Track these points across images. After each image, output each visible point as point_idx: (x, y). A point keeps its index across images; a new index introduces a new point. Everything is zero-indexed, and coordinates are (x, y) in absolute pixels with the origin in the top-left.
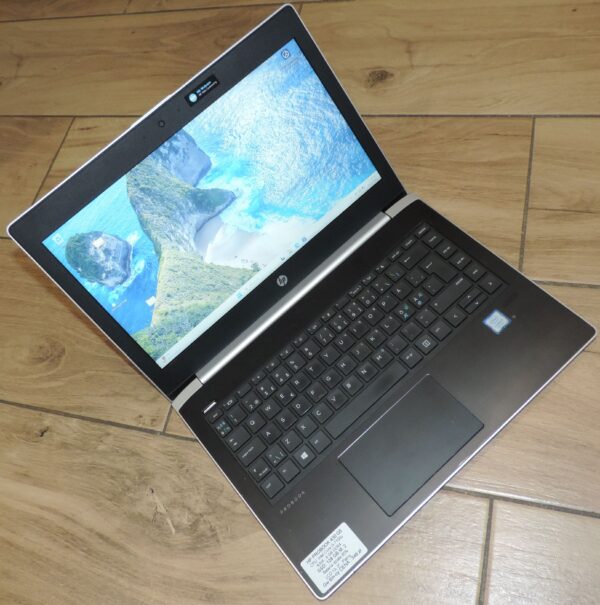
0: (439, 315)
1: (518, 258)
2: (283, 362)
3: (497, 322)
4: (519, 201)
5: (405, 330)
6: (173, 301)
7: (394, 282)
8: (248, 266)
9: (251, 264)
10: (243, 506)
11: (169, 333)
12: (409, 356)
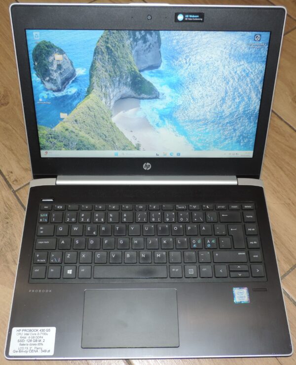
0: (213, 263)
1: (288, 269)
2: (106, 211)
3: (241, 295)
5: (187, 254)
6: (76, 125)
7: (206, 221)
8: (134, 143)
9: (137, 143)
10: (15, 268)
11: (60, 141)
12: (175, 270)
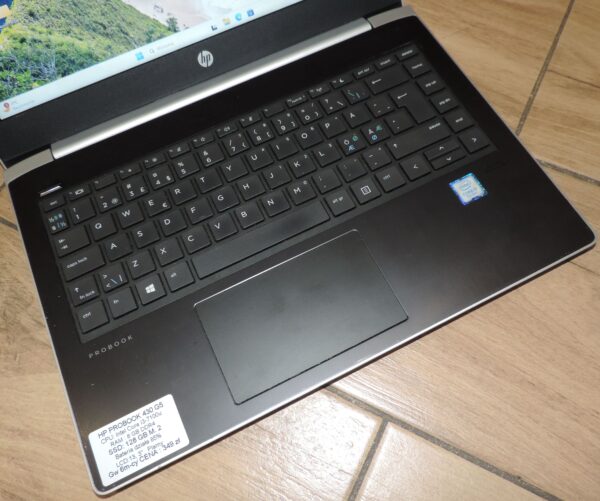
0: (395, 160)
2: (169, 164)
3: (468, 189)
4: (538, 58)
5: (343, 165)
6: (36, 24)
7: (350, 104)
8: (163, 20)
9: (167, 17)
10: (45, 335)
11: (21, 71)
12: (337, 200)
